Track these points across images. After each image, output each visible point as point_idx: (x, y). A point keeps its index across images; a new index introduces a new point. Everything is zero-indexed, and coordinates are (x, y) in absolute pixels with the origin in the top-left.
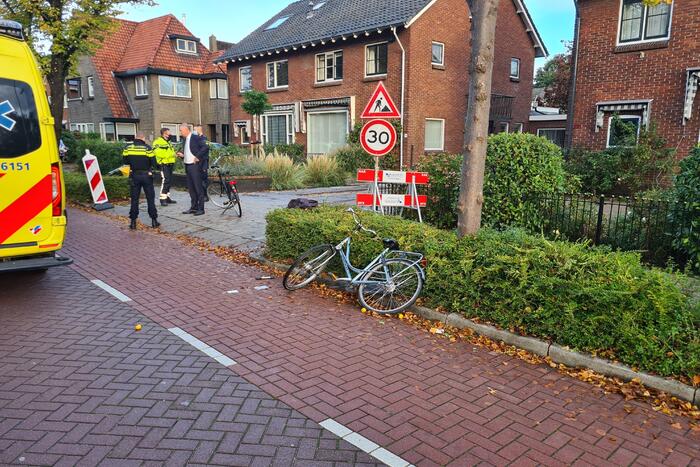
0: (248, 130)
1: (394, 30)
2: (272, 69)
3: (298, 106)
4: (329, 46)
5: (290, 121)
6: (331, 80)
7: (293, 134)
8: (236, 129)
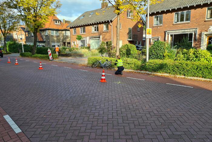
0: (76, 43)
1: (110, 21)
2: (81, 29)
3: (88, 38)
4: (95, 24)
5: (86, 41)
6: (96, 32)
7: (87, 44)
8: (72, 43)
